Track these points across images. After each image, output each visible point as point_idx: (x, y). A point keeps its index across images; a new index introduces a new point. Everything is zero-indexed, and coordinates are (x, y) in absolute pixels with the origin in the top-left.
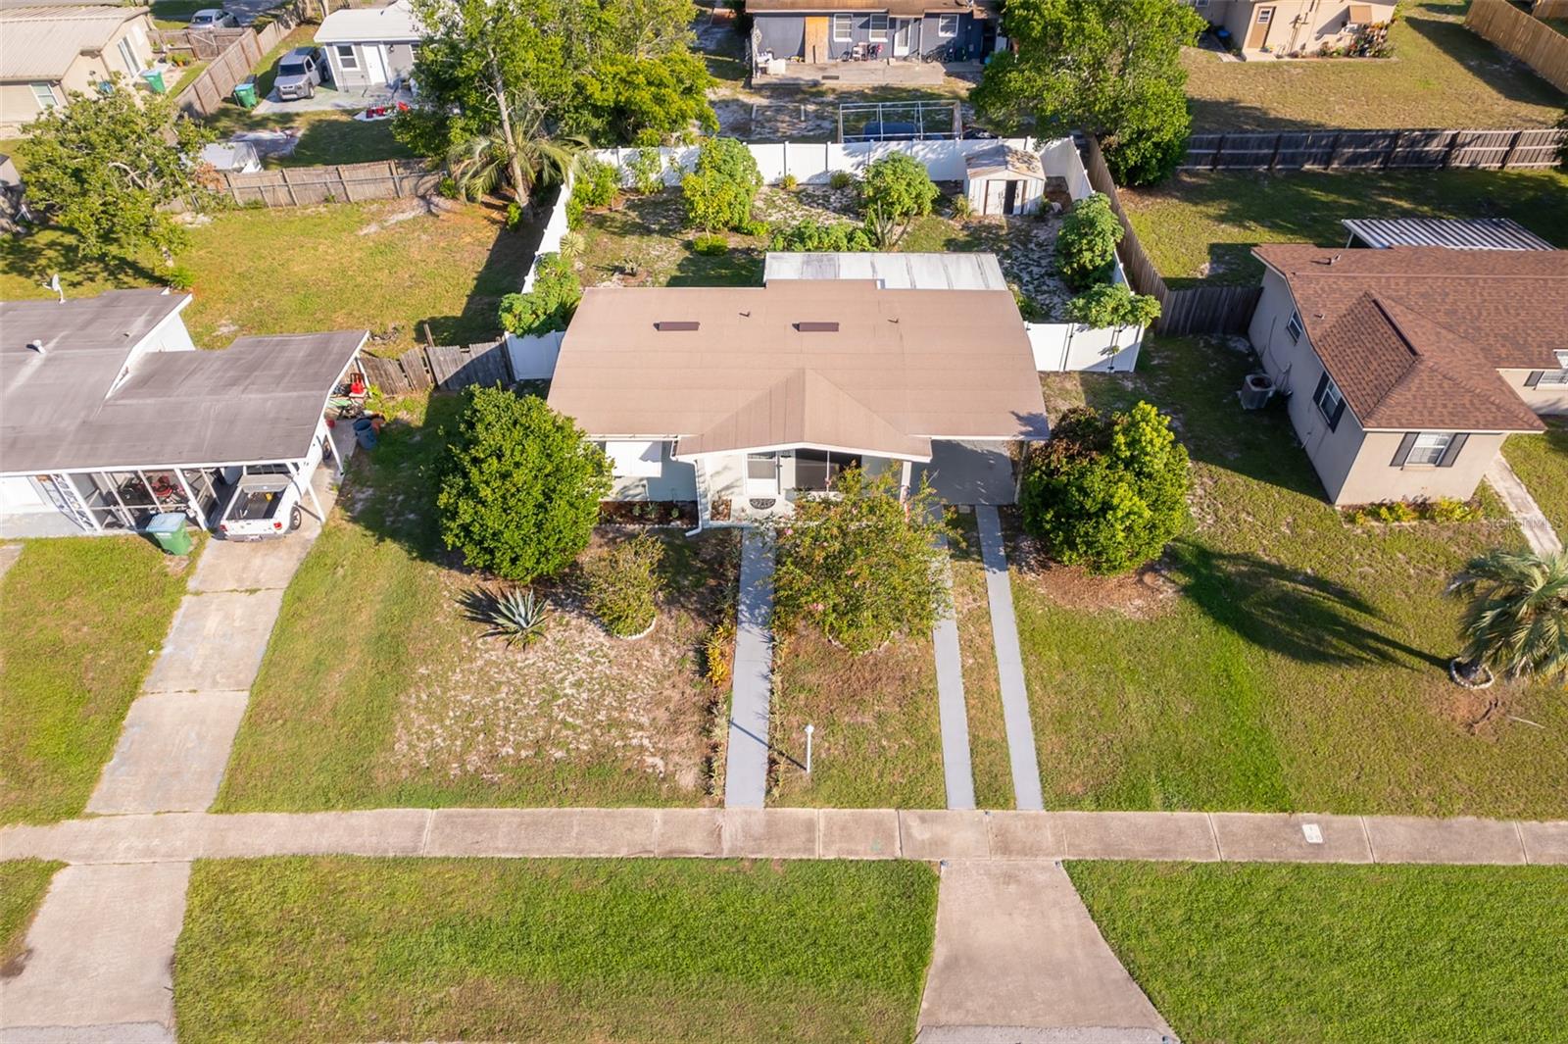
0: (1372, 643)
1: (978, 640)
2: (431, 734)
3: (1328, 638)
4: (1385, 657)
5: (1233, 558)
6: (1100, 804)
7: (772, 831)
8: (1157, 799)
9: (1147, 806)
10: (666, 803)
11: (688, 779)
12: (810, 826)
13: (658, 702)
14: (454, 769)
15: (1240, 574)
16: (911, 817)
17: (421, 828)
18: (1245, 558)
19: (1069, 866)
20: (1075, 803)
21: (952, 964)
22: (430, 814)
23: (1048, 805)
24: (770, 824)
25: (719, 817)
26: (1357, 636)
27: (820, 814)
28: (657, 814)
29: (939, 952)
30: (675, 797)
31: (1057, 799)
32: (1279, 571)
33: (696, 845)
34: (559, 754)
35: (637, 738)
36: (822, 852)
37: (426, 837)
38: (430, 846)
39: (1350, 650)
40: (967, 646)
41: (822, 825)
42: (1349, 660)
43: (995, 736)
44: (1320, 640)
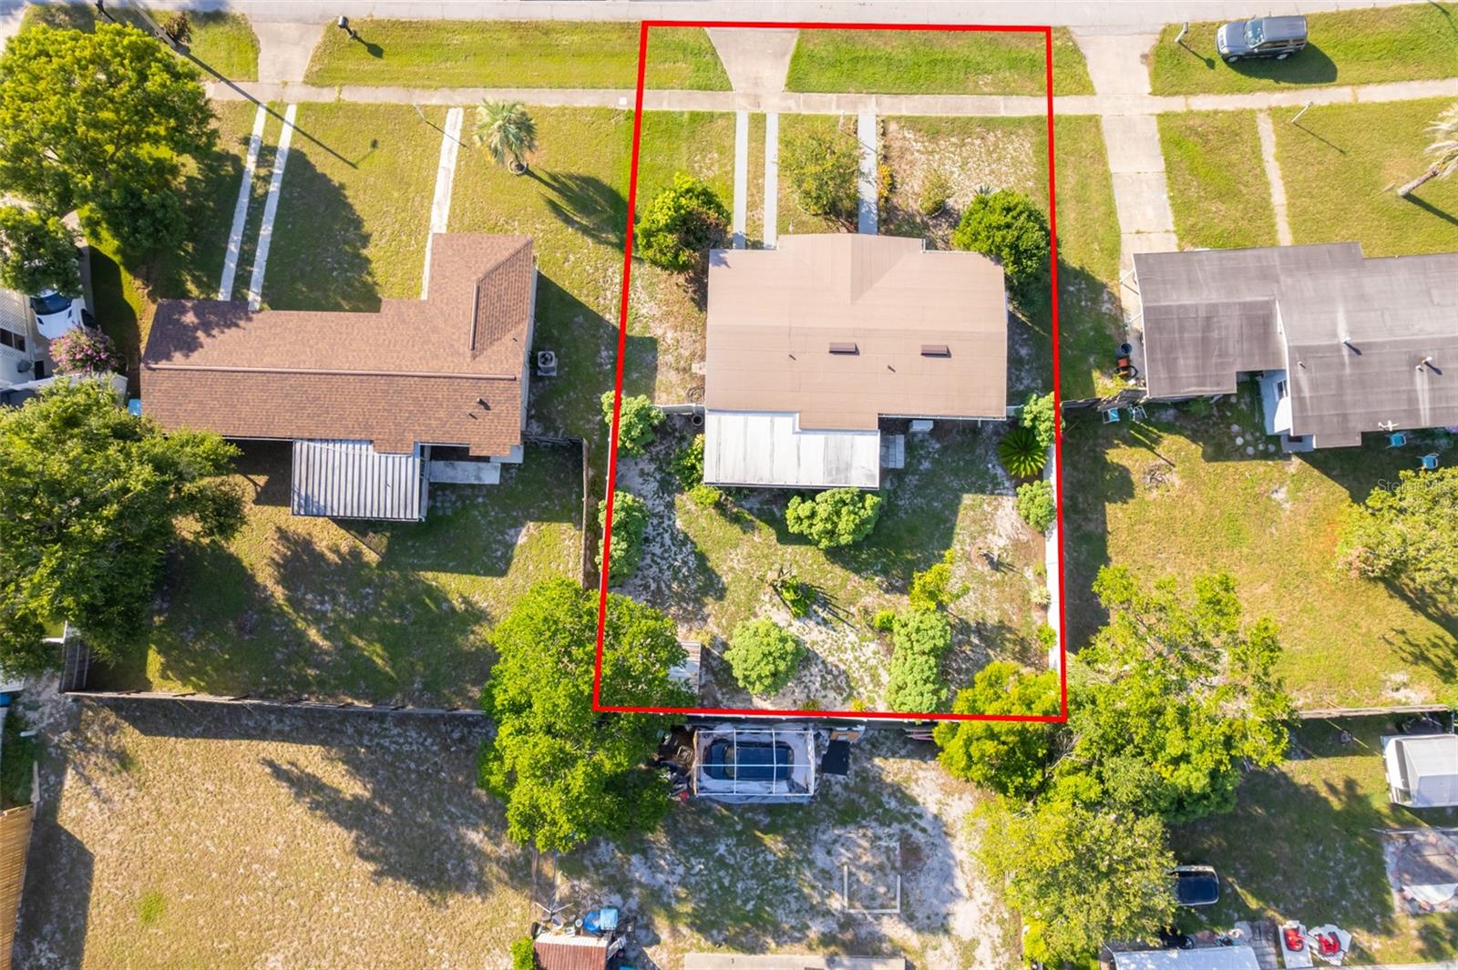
0: (556, 185)
1: (755, 191)
2: (1015, 150)
3: (577, 189)
4: (554, 178)
5: (607, 243)
6: (712, 115)
7: (854, 105)
8: (686, 116)
9: (692, 114)
10: (900, 118)
11: (893, 127)
12: (838, 107)
13: (912, 164)
14: (999, 133)
15: (607, 232)
16: (795, 111)
17: (1006, 107)
18: (600, 241)
19: (731, 89)
20: (722, 115)
21: (784, 55)
22: (1003, 113)
23: (735, 114)
24: (855, 108)
25: (877, 111)
26: (562, 190)
27: (833, 112)
28: (905, 113)
29: (788, 59)
30: (898, 119)
31: (730, 117)
32: (585, 231)
33: (886, 99)
34: (953, 140)
35: (919, 146)
36: (834, 96)
37: (1002, 104)
38: (999, 100)
39: (569, 183)
40: (760, 189)
41: (834, 106)
42: (571, 177)
43: (754, 144)
44: (582, 189)
